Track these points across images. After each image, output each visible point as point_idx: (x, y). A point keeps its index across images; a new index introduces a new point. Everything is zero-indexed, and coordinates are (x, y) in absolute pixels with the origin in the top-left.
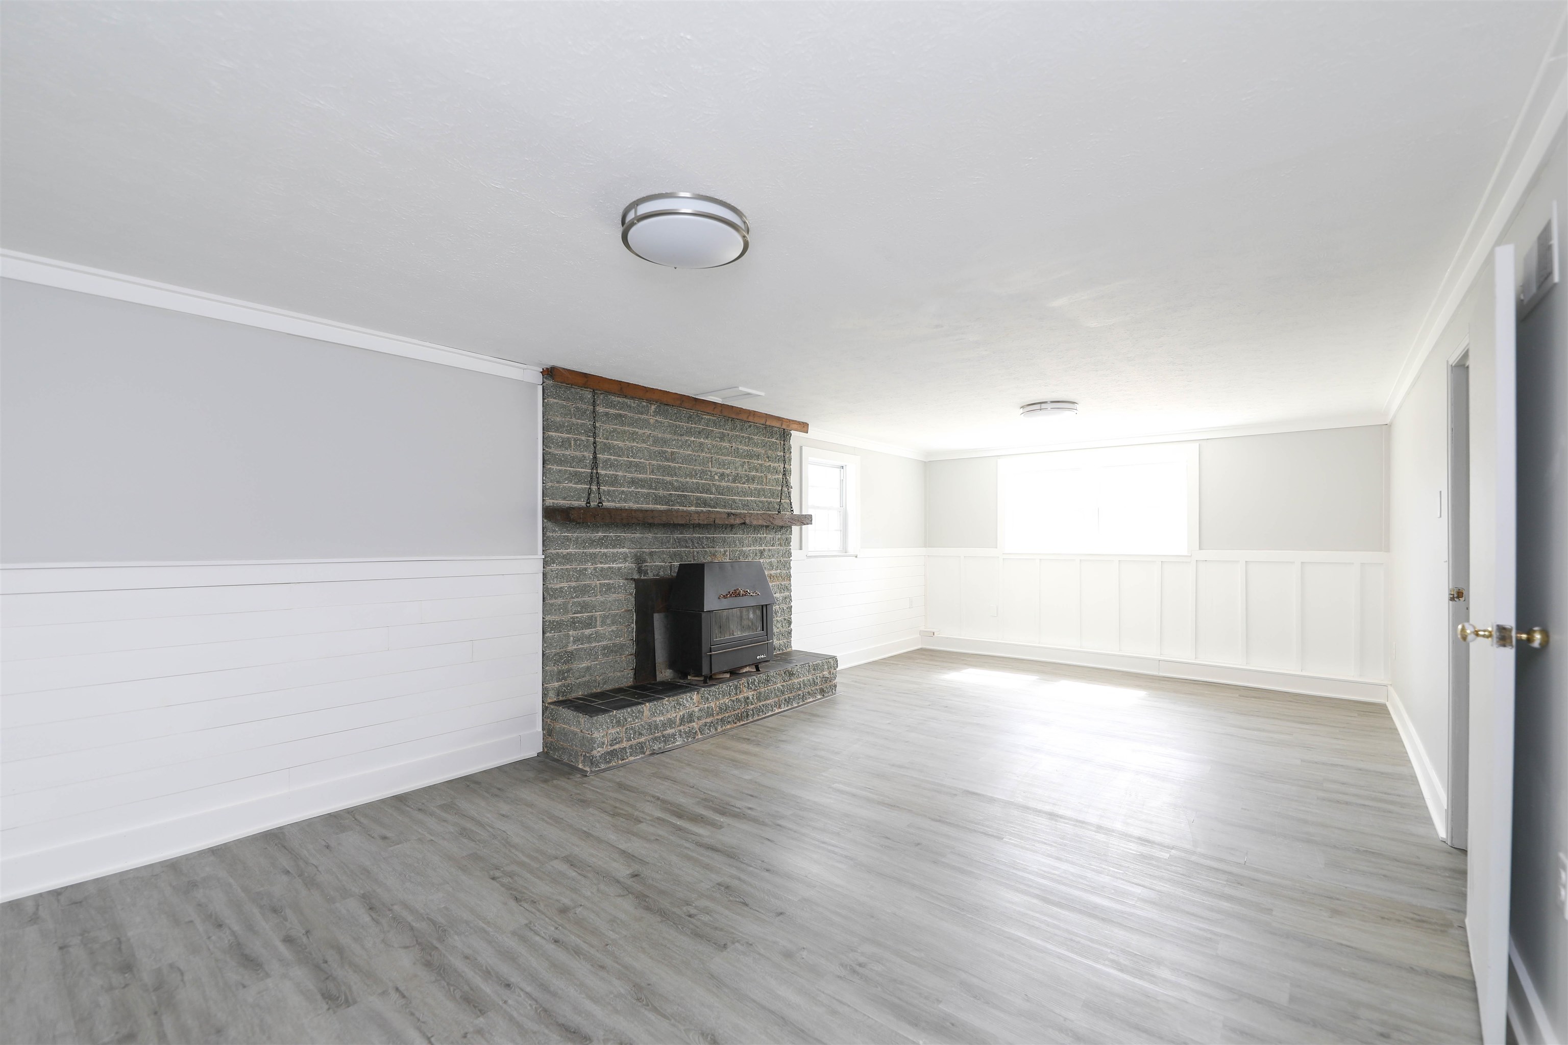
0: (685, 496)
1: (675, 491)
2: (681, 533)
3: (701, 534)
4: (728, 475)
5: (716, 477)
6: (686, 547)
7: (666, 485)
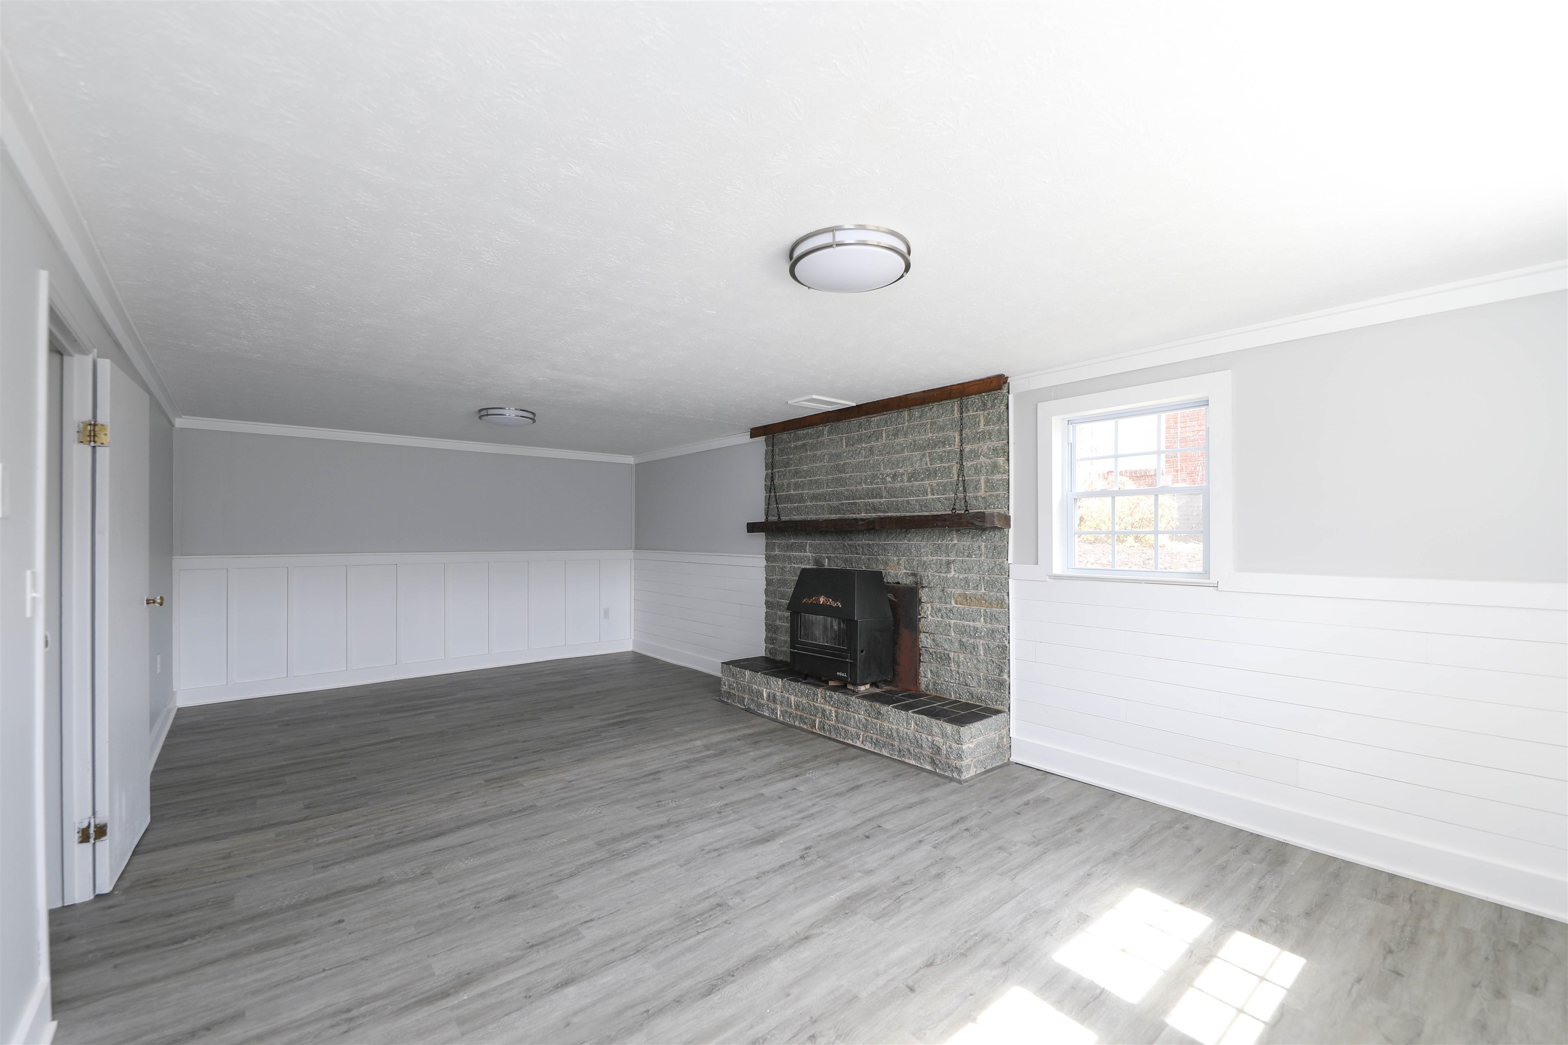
0: (855, 504)
1: (846, 500)
2: (851, 540)
3: (871, 541)
4: (902, 474)
5: (889, 479)
6: (857, 554)
7: (839, 496)
